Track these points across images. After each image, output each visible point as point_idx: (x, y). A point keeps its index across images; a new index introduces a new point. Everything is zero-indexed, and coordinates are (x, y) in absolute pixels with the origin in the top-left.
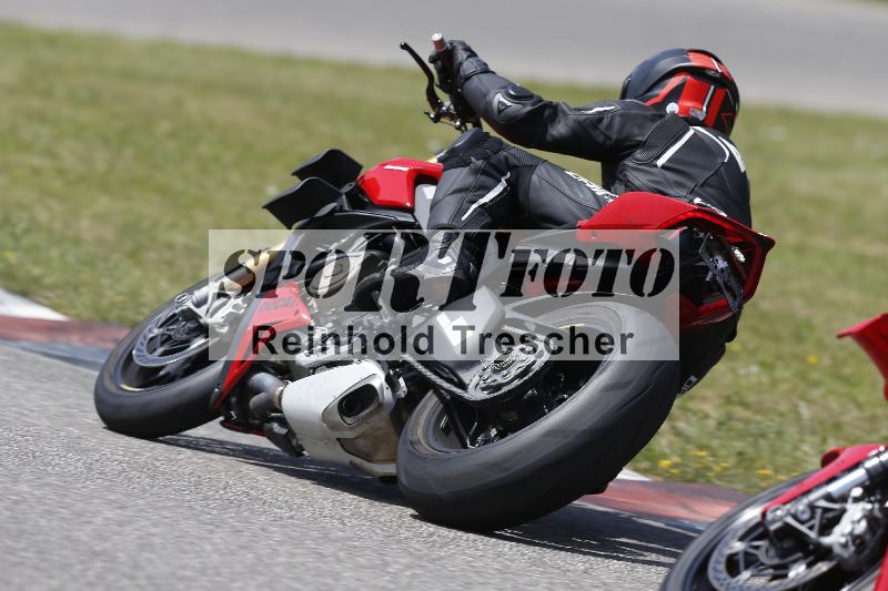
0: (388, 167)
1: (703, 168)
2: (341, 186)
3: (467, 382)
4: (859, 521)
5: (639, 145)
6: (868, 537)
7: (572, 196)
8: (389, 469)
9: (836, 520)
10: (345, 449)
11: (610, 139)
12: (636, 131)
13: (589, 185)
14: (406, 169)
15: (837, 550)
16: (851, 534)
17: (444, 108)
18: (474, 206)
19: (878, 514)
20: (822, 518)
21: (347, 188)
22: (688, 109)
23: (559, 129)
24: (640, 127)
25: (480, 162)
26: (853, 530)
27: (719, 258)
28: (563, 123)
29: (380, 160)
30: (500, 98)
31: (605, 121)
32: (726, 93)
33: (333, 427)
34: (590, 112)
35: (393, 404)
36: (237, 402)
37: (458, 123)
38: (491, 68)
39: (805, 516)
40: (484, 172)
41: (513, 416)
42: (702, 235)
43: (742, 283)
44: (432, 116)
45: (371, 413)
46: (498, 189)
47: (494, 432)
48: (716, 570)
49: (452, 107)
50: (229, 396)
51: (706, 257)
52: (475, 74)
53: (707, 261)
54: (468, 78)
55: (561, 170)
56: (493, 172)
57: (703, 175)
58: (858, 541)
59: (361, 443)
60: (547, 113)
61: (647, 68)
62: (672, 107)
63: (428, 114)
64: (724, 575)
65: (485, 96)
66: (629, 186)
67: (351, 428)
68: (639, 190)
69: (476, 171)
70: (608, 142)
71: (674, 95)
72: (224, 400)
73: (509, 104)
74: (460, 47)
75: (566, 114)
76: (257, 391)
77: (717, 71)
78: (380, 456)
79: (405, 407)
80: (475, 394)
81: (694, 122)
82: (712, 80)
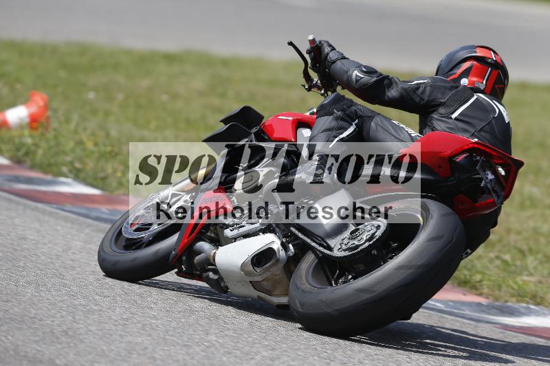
0: (280, 117)
1: (481, 120)
2: (251, 128)
3: (332, 246)
5: (441, 105)
8: (284, 300)
10: (254, 288)
11: (423, 100)
12: (440, 96)
13: (407, 130)
14: (290, 118)
17: (314, 83)
18: (337, 139)
22: (474, 82)
23: (393, 93)
24: (442, 93)
25: (340, 113)
27: (489, 172)
28: (395, 89)
30: (356, 73)
31: (421, 89)
32: (499, 73)
33: (248, 274)
34: (412, 83)
35: (286, 260)
36: (186, 260)
37: (323, 92)
38: (346, 56)
40: (342, 119)
42: (478, 158)
43: (503, 188)
44: (307, 87)
45: (272, 265)
46: (351, 130)
49: (319, 82)
50: (181, 256)
51: (481, 172)
52: (337, 59)
53: (482, 174)
54: (334, 62)
55: (389, 120)
56: (348, 118)
57: (480, 124)
59: (265, 284)
60: (385, 82)
61: (450, 57)
62: (464, 81)
63: (304, 86)
65: (347, 72)
67: (259, 274)
69: (337, 119)
70: (422, 103)
71: (466, 73)
72: (178, 258)
73: (362, 76)
74: (325, 45)
75: (397, 84)
76: (199, 253)
77: (492, 59)
78: (277, 292)
79: (293, 262)
81: (477, 90)
82: (490, 65)
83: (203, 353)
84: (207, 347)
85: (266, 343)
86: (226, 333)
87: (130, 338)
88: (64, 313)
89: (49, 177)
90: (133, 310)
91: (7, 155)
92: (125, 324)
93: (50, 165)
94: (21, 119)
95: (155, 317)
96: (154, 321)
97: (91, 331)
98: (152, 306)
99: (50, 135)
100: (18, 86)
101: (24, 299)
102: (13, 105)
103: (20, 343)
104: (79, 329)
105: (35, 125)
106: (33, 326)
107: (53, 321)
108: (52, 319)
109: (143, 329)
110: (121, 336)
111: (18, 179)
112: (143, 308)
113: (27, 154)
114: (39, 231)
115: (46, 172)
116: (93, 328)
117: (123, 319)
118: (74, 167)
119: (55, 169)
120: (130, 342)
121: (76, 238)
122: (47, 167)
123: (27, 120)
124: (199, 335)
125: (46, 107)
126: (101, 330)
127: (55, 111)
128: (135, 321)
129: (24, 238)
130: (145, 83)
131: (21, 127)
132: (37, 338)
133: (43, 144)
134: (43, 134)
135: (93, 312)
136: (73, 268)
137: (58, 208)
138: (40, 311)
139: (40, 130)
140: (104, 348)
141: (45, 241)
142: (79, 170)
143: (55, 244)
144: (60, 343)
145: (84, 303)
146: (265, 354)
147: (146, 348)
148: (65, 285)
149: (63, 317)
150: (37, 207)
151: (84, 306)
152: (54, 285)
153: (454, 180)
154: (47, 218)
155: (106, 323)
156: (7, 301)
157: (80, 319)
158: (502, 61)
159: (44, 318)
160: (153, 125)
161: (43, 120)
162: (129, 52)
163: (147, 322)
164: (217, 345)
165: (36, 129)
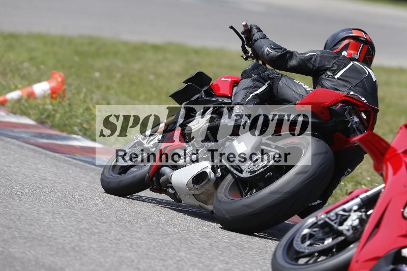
0: (223, 79)
1: (357, 79)
2: (202, 87)
4: (355, 220)
5: (328, 69)
6: (359, 227)
7: (296, 91)
8: (211, 208)
9: (345, 220)
10: (196, 199)
11: (315, 67)
12: (327, 63)
13: (304, 86)
14: (230, 80)
15: (345, 232)
16: (351, 225)
17: (249, 54)
18: (251, 95)
19: (364, 217)
20: (341, 218)
21: (205, 88)
22: (351, 54)
23: (293, 62)
24: (329, 62)
25: (256, 76)
26: (352, 223)
27: (354, 117)
28: (295, 60)
29: (220, 76)
30: (267, 49)
31: (313, 59)
32: (368, 48)
33: (191, 189)
34: (307, 55)
35: (215, 180)
38: (267, 37)
39: (334, 218)
40: (258, 80)
41: (262, 184)
42: (347, 107)
43: (365, 128)
45: (205, 184)
46: (264, 88)
47: (254, 191)
48: (297, 241)
50: (152, 177)
51: (348, 116)
52: (259, 39)
53: (349, 118)
54: (256, 41)
55: (292, 80)
56: (262, 81)
57: (355, 82)
58: (354, 229)
59: (202, 196)
60: (288, 55)
61: (334, 37)
62: (344, 53)
63: (243, 57)
64: (299, 243)
65: (262, 48)
66: (323, 86)
67: (197, 190)
68: (327, 88)
69: (254, 80)
70: (315, 68)
71: (345, 48)
72: (151, 179)
73: (271, 51)
74: (254, 28)
75: (296, 56)
76: (163, 175)
77: (364, 38)
78: (209, 202)
80: (245, 175)
81: (353, 59)
82: (362, 41)
83: (175, 265)
84: (178, 261)
85: (222, 258)
86: (193, 250)
87: (121, 254)
88: (73, 234)
89: (64, 134)
90: (124, 233)
91: (33, 117)
92: (118, 243)
93: (65, 125)
94: (45, 91)
95: (140, 239)
96: (138, 241)
97: (92, 247)
98: (138, 230)
99: (66, 103)
100: (42, 67)
101: (44, 224)
102: (39, 81)
103: (40, 256)
104: (83, 246)
105: (54, 96)
106: (50, 243)
107: (64, 240)
108: (64, 239)
109: (131, 247)
110: (115, 252)
111: (41, 136)
112: (131, 232)
113: (48, 117)
114: (56, 174)
115: (62, 131)
116: (94, 246)
117: (116, 239)
118: (84, 128)
119: (68, 128)
120: (121, 257)
121: (83, 179)
122: (63, 127)
123: (49, 92)
124: (173, 252)
125: (63, 83)
126: (99, 247)
127: (70, 85)
128: (126, 241)
129: (44, 179)
130: (137, 66)
131: (44, 97)
132: (52, 253)
133: (61, 111)
134: (60, 102)
135: (94, 234)
136: (80, 201)
137: (70, 157)
138: (54, 233)
139: (58, 100)
140: (102, 260)
141: (61, 182)
142: (86, 130)
143: (68, 184)
144: (70, 256)
145: (88, 227)
146: (221, 266)
147: (133, 261)
148: (74, 214)
149: (71, 237)
150: (55, 156)
151: (88, 230)
152: (66, 213)
153: (332, 122)
154: (62, 164)
155: (104, 242)
156: (31, 225)
157: (85, 239)
158: (370, 39)
159: (57, 238)
160: (142, 97)
161: (61, 92)
162: (126, 44)
163: (134, 242)
164: (186, 260)
165: (55, 99)
